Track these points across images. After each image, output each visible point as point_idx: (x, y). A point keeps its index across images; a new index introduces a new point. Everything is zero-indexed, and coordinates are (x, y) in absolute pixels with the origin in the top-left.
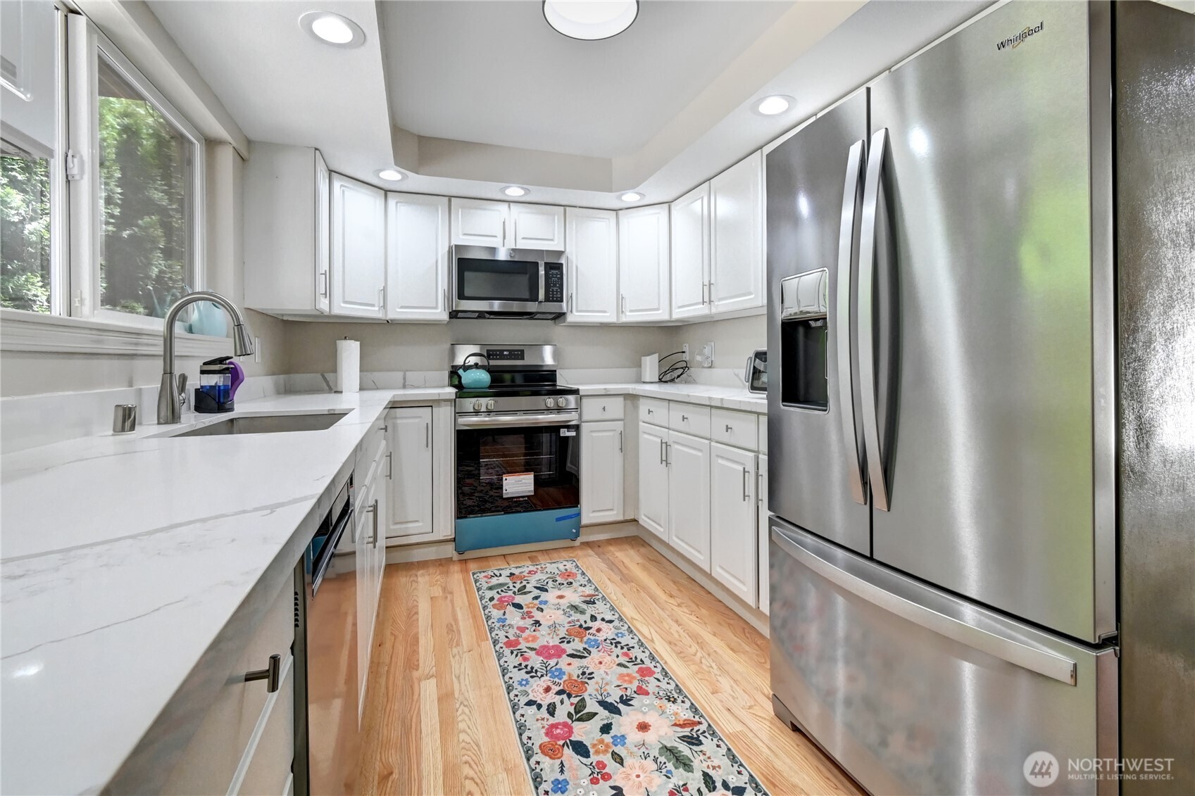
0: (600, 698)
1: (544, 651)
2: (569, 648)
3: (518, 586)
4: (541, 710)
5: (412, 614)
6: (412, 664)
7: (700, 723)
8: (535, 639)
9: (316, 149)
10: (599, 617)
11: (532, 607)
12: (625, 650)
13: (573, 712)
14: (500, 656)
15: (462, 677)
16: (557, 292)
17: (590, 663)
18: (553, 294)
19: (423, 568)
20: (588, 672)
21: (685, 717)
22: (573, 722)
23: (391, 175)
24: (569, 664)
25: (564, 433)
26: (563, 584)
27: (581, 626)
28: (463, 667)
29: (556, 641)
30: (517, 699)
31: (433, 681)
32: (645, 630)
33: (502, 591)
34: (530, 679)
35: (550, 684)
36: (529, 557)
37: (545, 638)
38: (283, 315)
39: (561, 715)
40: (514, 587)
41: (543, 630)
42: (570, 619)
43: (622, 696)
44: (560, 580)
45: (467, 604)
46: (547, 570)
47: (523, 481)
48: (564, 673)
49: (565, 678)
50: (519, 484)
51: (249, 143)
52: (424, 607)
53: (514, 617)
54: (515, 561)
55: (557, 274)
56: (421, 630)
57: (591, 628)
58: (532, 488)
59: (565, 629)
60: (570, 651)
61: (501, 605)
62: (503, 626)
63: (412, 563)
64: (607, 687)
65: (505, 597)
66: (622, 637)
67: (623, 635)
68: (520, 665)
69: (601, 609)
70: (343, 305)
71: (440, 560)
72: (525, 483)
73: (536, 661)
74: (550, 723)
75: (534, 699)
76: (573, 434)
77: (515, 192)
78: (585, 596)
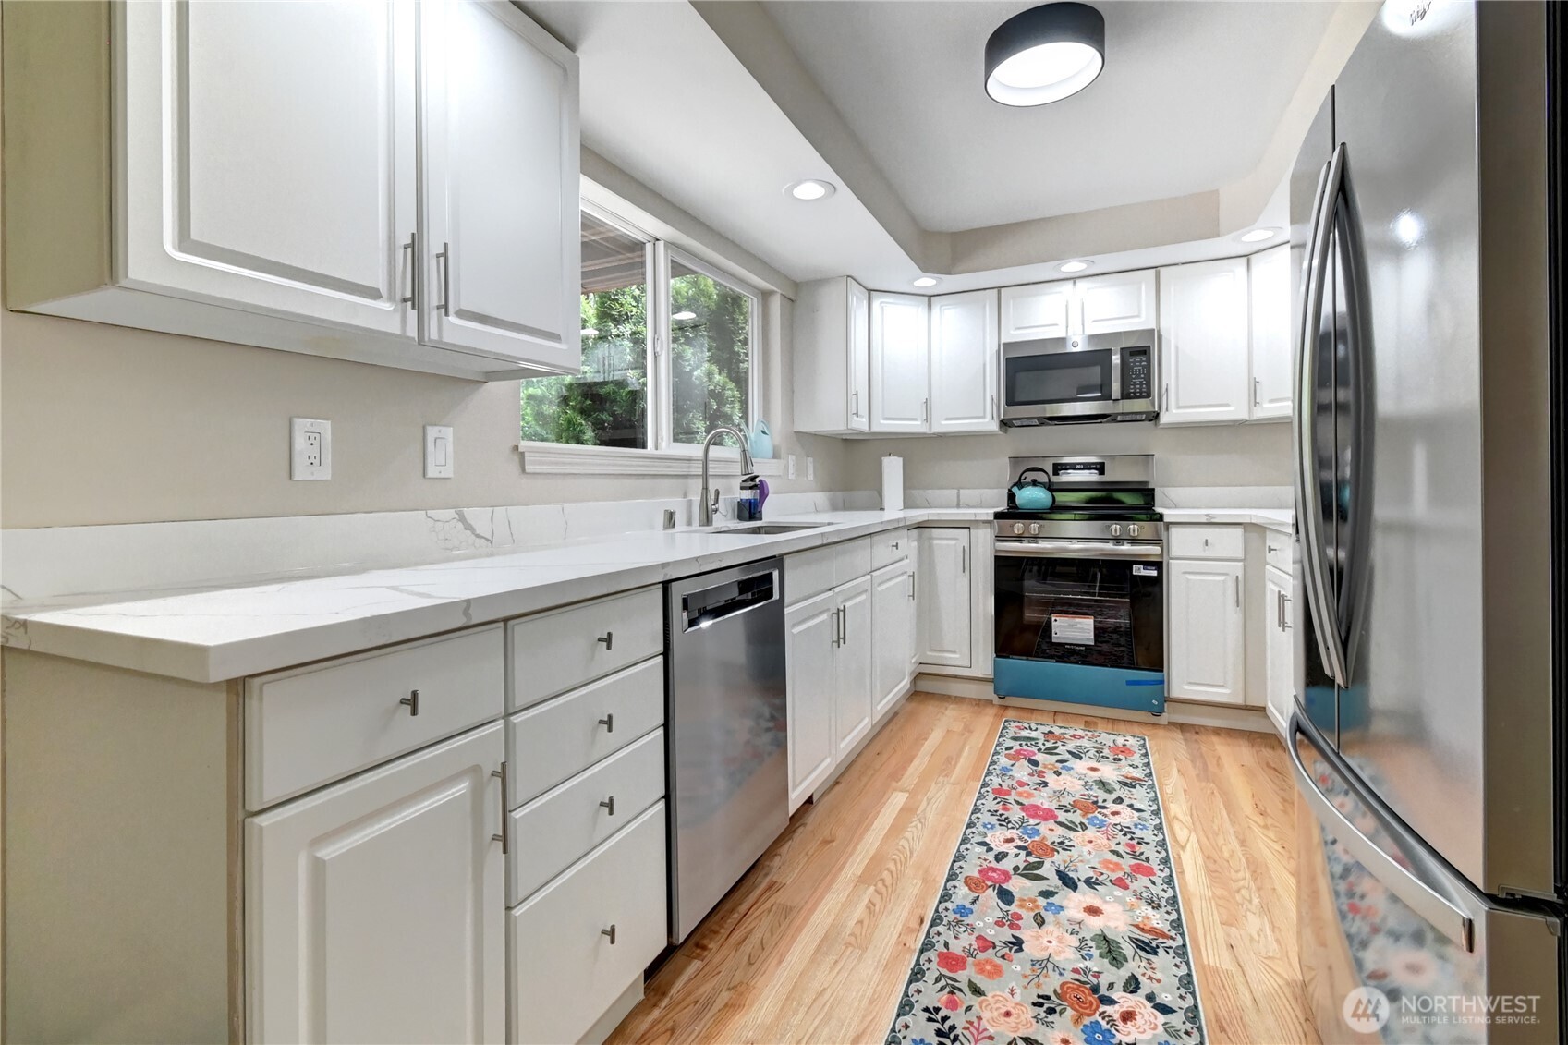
0: (1062, 868)
1: (1033, 811)
2: (1062, 816)
3: (1049, 745)
4: (990, 853)
5: (923, 738)
6: (896, 776)
7: (1174, 939)
8: (1030, 795)
9: (848, 276)
10: (1127, 801)
11: (1050, 769)
12: (1135, 842)
13: (1021, 867)
14: (981, 796)
15: (933, 801)
16: (1141, 384)
17: (1076, 837)
18: (1135, 389)
19: (957, 703)
20: (1067, 843)
21: (1156, 925)
22: (1015, 874)
23: (927, 282)
24: (1052, 830)
25: (1138, 571)
26: (1107, 758)
27: (1096, 802)
28: (939, 794)
29: (1053, 806)
30: (972, 835)
31: (907, 795)
32: (1182, 834)
33: (1027, 744)
34: (997, 826)
35: (1015, 837)
36: (1086, 722)
37: (1044, 799)
38: (842, 434)
39: (1007, 865)
40: (1044, 744)
41: (1045, 792)
42: (1086, 792)
43: (1092, 878)
44: (1106, 752)
45: (981, 745)
46: (1098, 739)
47: (1079, 626)
48: (1039, 835)
49: (1037, 838)
50: (1075, 629)
51: (797, 285)
52: (936, 737)
53: (1022, 771)
54: (1063, 721)
55: (1141, 361)
56: (920, 754)
57: (1107, 808)
58: (1092, 636)
59: (1074, 799)
60: (1060, 819)
61: (1016, 757)
62: (1003, 775)
63: (949, 697)
64: (1079, 864)
65: (1025, 751)
66: (1141, 829)
67: (1145, 827)
68: (996, 811)
69: (1140, 797)
70: (882, 422)
71: (980, 700)
72: (1082, 628)
73: (1015, 814)
74: (991, 865)
75: (988, 842)
76: (1154, 573)
77: (1073, 266)
78: (1127, 778)
